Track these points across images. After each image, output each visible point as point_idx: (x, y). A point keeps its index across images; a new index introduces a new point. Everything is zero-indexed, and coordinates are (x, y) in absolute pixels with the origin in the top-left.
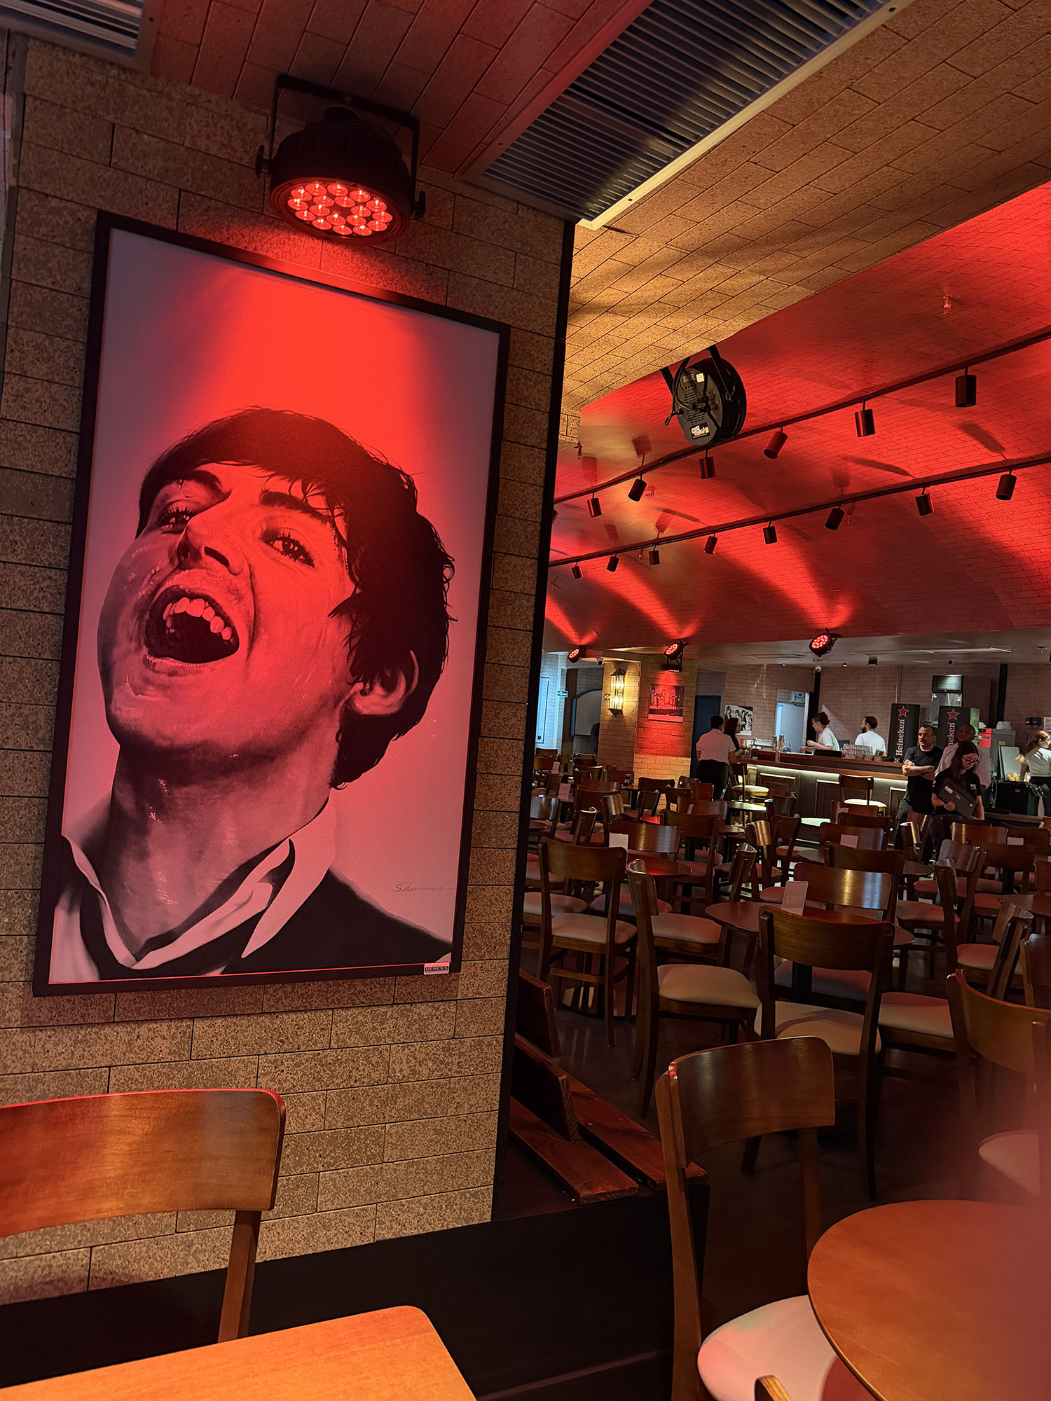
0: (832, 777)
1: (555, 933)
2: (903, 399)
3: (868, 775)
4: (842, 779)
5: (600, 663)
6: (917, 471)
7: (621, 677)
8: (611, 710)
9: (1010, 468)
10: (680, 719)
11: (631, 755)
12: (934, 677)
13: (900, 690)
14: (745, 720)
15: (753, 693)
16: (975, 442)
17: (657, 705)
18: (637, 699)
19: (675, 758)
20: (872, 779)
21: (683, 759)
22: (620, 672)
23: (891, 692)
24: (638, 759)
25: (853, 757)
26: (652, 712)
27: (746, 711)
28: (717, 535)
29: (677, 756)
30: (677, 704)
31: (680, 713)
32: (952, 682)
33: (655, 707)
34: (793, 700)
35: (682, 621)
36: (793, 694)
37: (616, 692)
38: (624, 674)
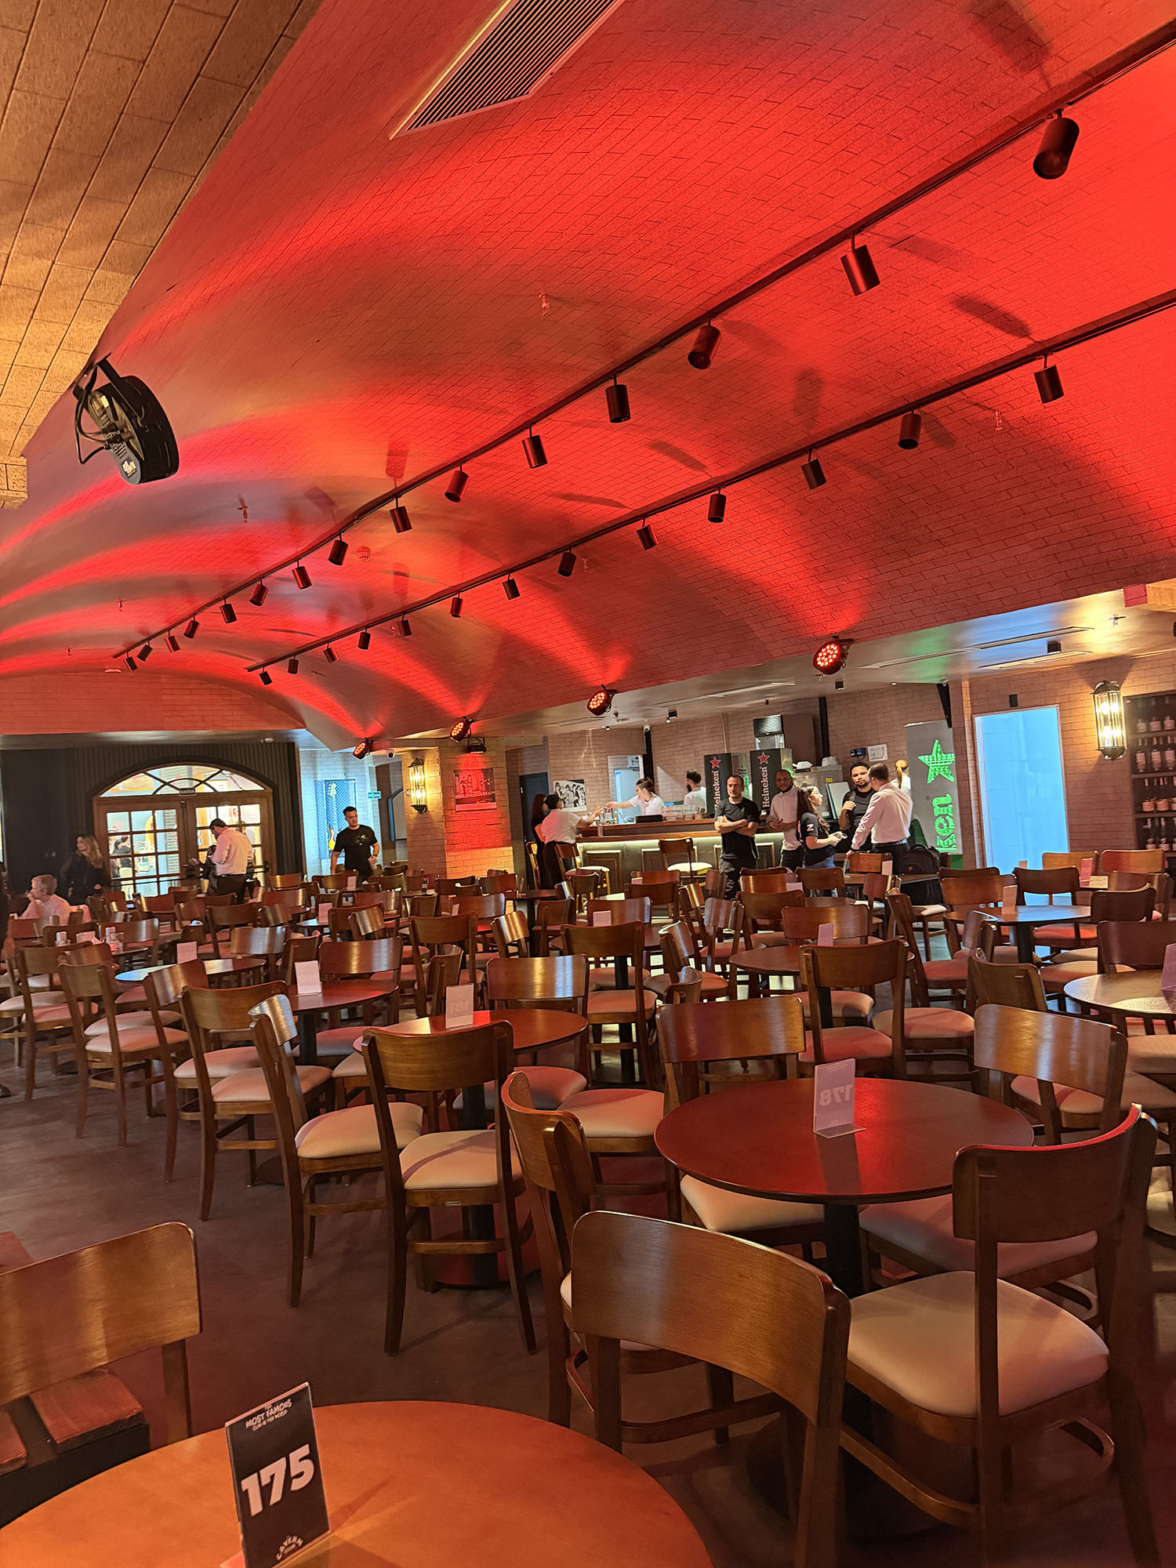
0: (651, 844)
1: (216, 1099)
2: (574, 420)
3: (685, 836)
4: (662, 844)
5: (391, 755)
6: (634, 502)
7: (420, 768)
8: (413, 806)
9: (719, 486)
10: (494, 805)
11: (443, 853)
12: (754, 720)
13: (728, 739)
14: (577, 795)
15: (582, 764)
16: (674, 462)
17: (465, 793)
18: (440, 791)
19: (494, 849)
20: (691, 839)
21: (503, 849)
22: (418, 762)
23: (720, 742)
24: (450, 857)
25: (674, 819)
26: (458, 802)
27: (577, 784)
28: (462, 595)
29: (495, 847)
30: (487, 790)
31: (493, 799)
32: (772, 724)
33: (463, 796)
34: (630, 765)
35: (464, 695)
36: (630, 758)
37: (417, 786)
38: (423, 764)
